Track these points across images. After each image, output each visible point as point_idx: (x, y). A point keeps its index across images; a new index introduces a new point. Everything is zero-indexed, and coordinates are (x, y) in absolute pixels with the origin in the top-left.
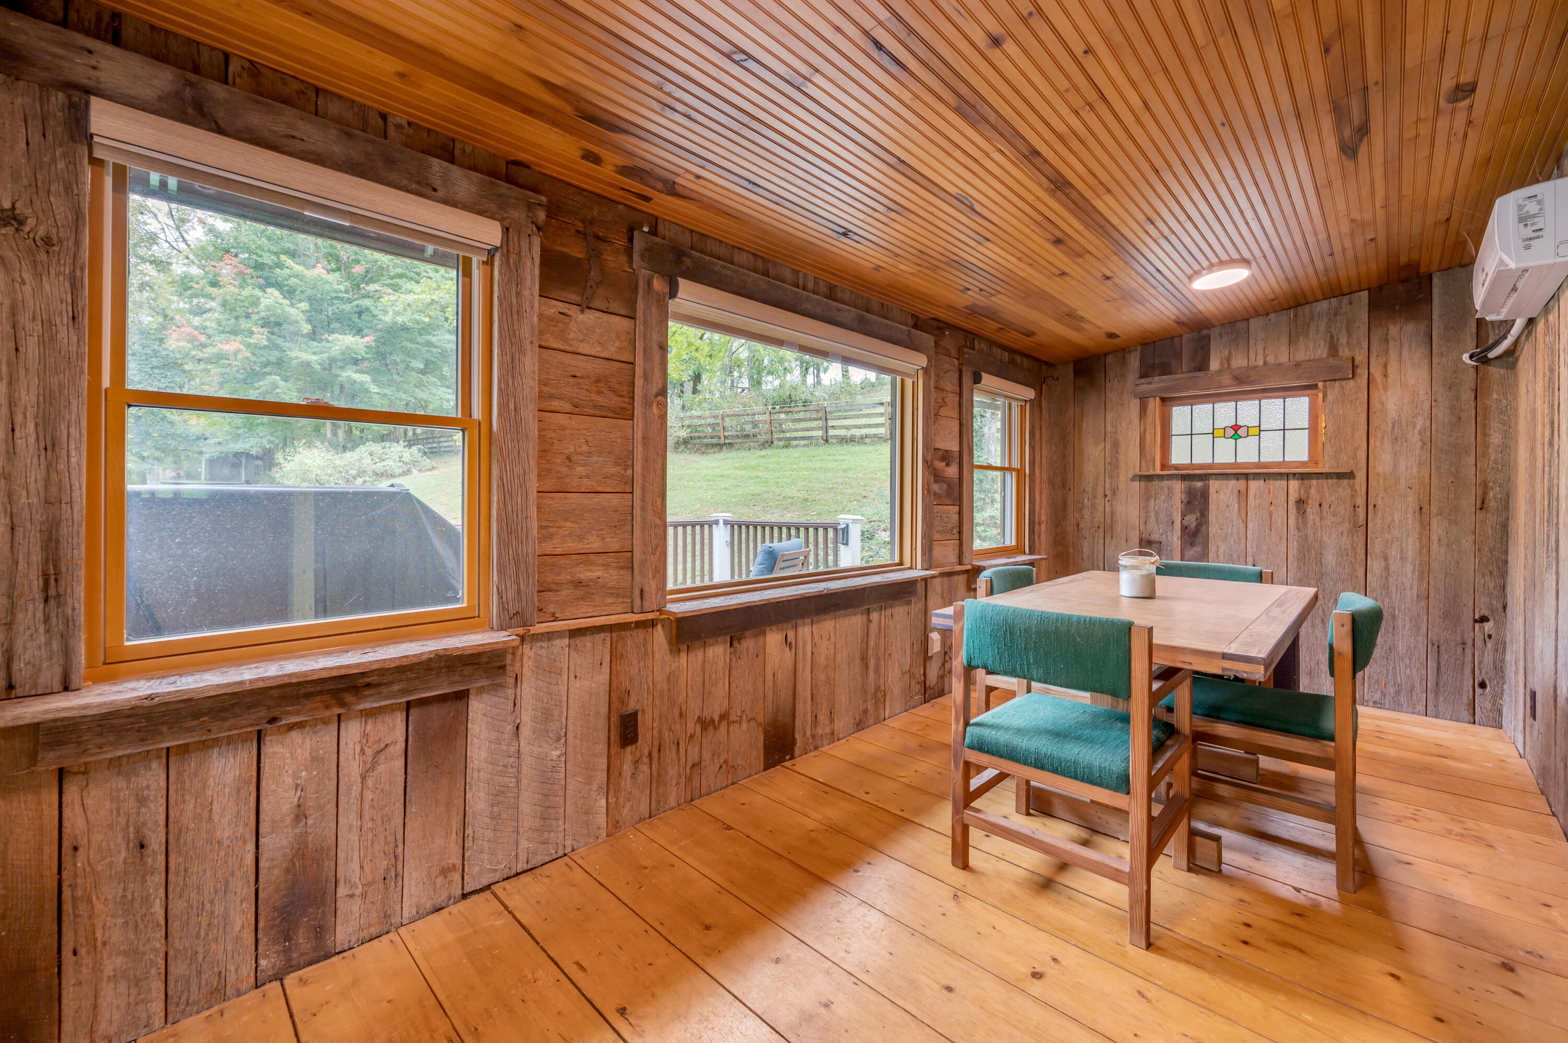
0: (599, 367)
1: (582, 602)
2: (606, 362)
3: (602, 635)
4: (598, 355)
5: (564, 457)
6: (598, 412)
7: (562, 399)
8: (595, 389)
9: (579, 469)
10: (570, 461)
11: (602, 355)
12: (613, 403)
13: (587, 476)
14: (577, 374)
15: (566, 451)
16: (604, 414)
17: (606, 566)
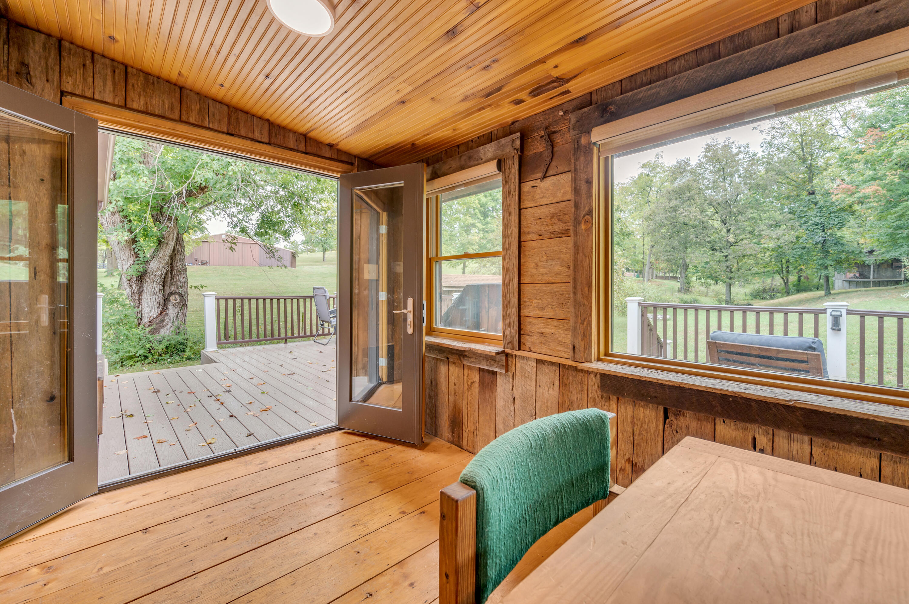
0: (553, 209)
1: (543, 345)
2: (557, 205)
3: (554, 368)
4: (551, 202)
5: (534, 264)
6: (552, 236)
7: (534, 233)
8: (550, 222)
9: (542, 270)
10: (537, 266)
11: (554, 201)
12: (561, 228)
13: (546, 274)
14: (541, 217)
15: (535, 261)
16: (556, 236)
17: (557, 327)
